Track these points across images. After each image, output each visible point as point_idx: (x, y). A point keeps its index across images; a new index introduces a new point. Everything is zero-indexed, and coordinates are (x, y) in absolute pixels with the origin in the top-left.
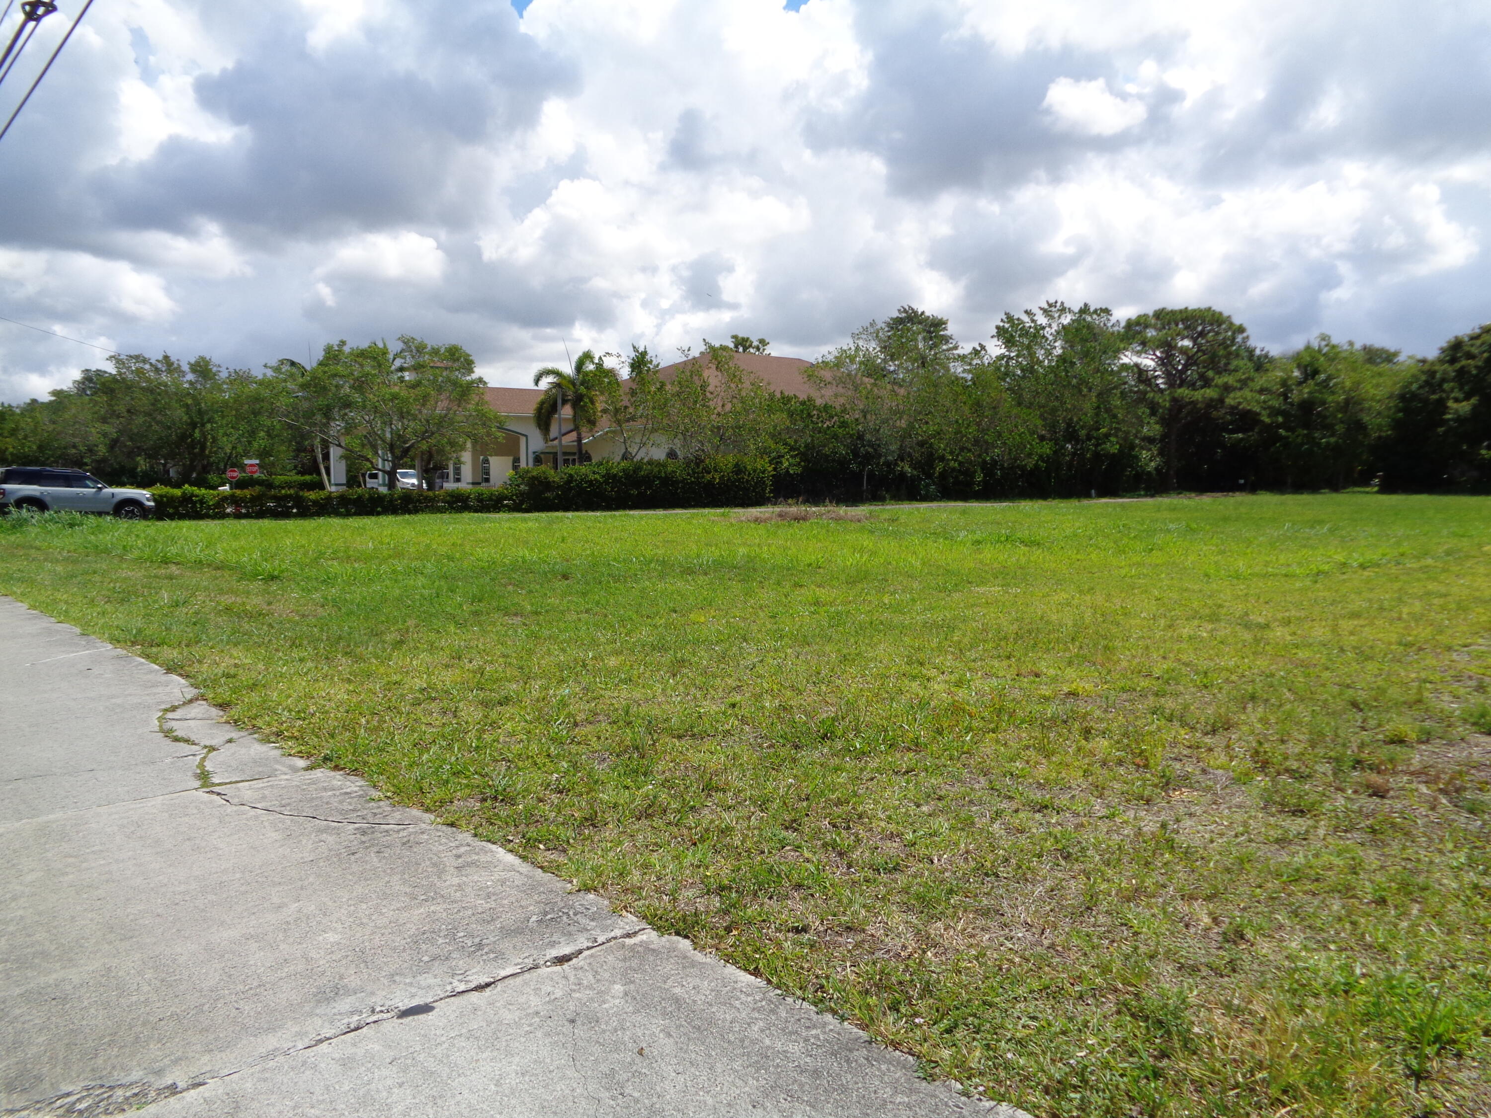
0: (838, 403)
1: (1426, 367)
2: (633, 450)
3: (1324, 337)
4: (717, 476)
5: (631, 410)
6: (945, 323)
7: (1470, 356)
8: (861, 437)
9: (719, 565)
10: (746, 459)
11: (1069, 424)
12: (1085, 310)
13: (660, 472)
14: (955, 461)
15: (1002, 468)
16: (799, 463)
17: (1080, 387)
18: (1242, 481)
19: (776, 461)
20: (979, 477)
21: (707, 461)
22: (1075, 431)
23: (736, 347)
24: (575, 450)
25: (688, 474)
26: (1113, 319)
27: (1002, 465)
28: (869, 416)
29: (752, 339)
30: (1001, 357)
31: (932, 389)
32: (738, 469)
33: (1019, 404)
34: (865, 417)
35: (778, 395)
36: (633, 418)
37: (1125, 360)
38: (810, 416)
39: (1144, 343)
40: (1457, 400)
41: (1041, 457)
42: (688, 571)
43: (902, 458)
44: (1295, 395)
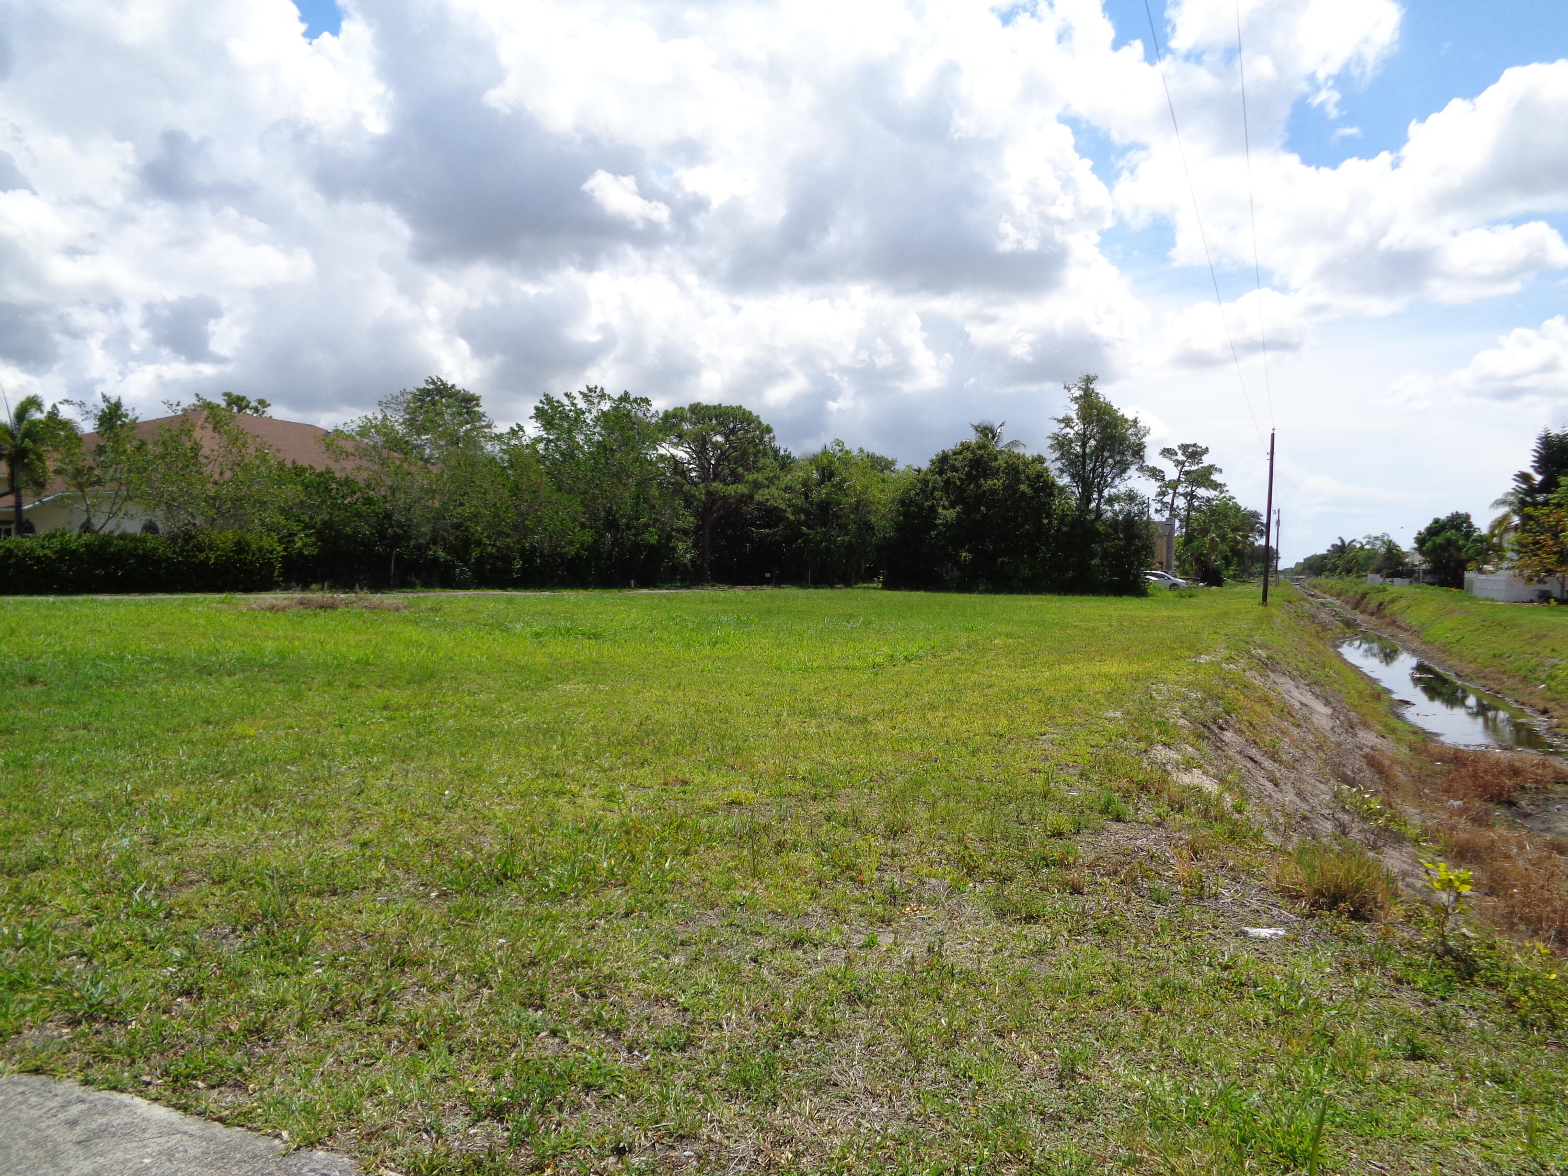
0: (361, 478)
1: (922, 476)
2: (97, 522)
3: (839, 443)
4: (212, 556)
5: (96, 472)
6: (477, 399)
7: (954, 469)
8: (388, 516)
9: (244, 664)
10: (249, 537)
11: (609, 512)
12: (625, 398)
13: (136, 548)
14: (493, 546)
15: (542, 556)
16: (315, 544)
17: (620, 475)
18: (768, 575)
19: (287, 540)
20: (518, 564)
21: (200, 538)
22: (615, 520)
23: (229, 404)
24: (12, 518)
25: (174, 552)
26: (653, 409)
27: (541, 552)
28: (397, 495)
29: (249, 398)
30: (539, 440)
31: (469, 469)
32: (241, 547)
33: (559, 489)
34: (393, 494)
35: (290, 465)
36: (99, 482)
37: (661, 451)
38: (327, 490)
39: (680, 436)
40: (944, 508)
41: (582, 544)
42: (205, 671)
43: (434, 541)
44: (814, 495)
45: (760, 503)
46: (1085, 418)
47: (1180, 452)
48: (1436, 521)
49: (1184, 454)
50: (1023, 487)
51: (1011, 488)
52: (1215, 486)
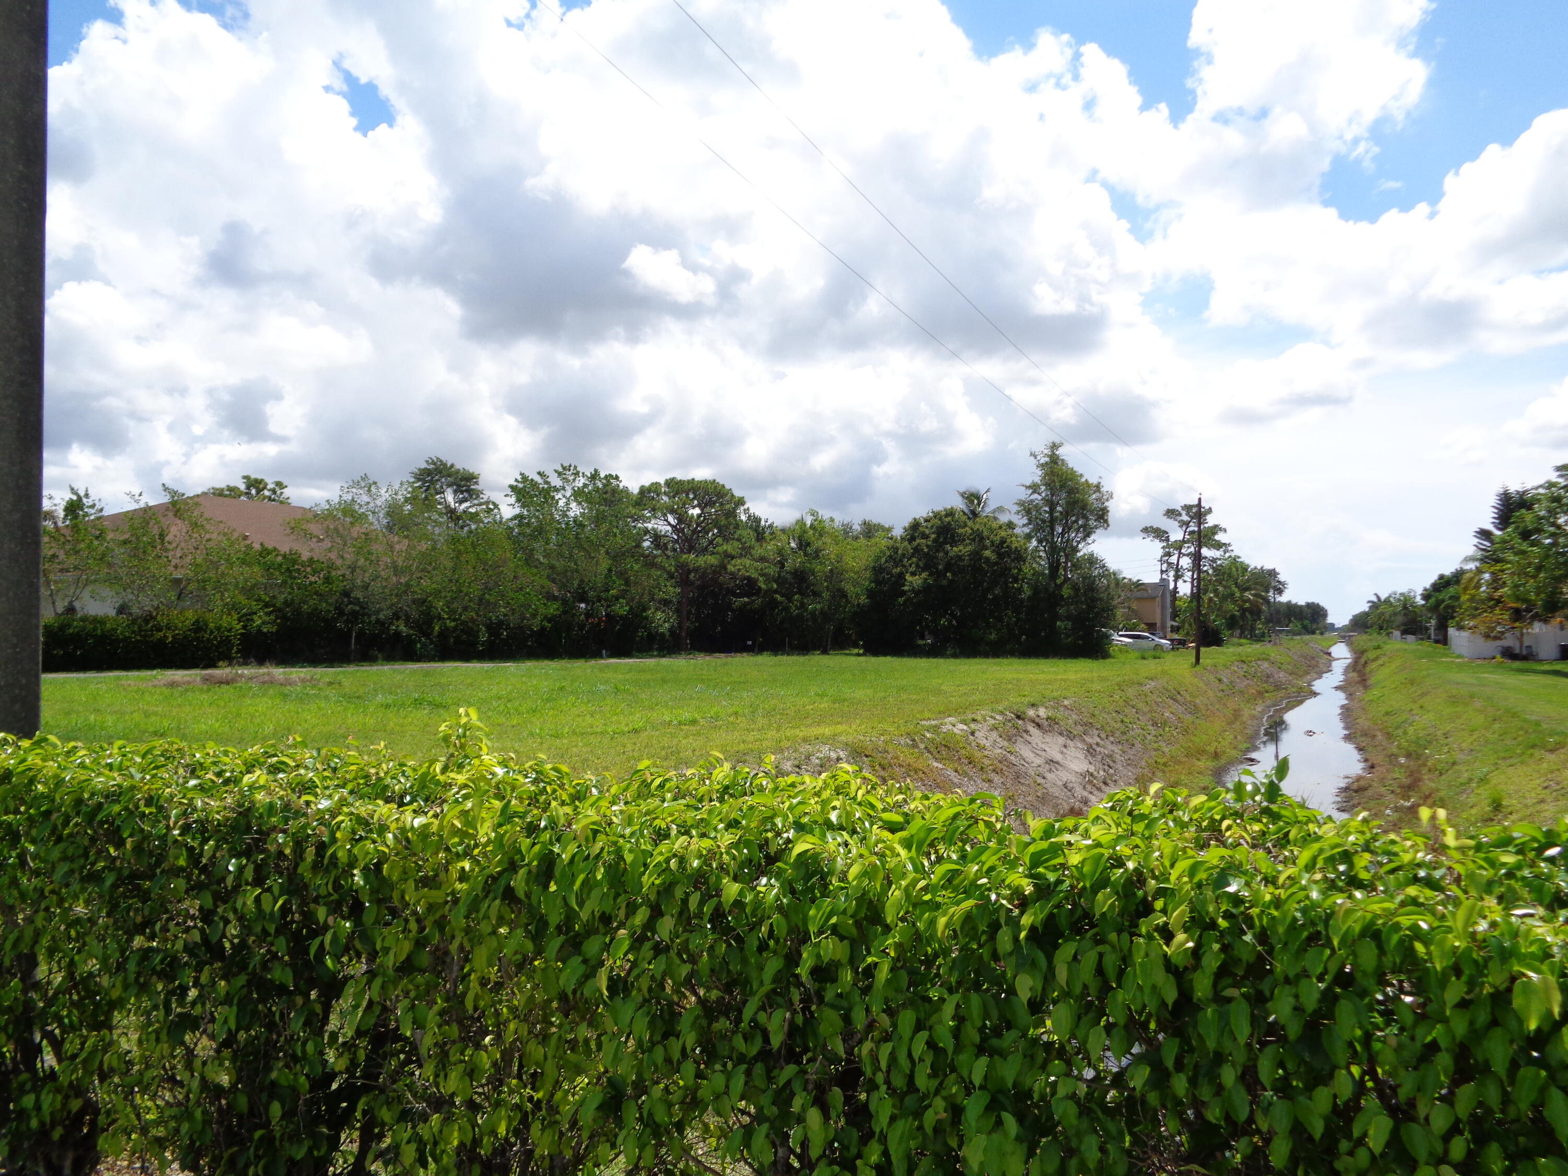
0: (325, 558)
4: (170, 634)
6: (477, 477)
7: (923, 536)
8: (346, 594)
10: (209, 616)
11: (579, 585)
12: (595, 476)
13: (95, 629)
15: (509, 628)
16: (275, 621)
18: (750, 643)
19: (246, 618)
20: (484, 637)
21: (159, 618)
22: (585, 592)
23: (248, 488)
25: (132, 632)
26: (623, 486)
27: (508, 625)
28: (357, 572)
29: (267, 480)
30: (514, 517)
32: (199, 627)
34: (353, 573)
35: (257, 547)
38: (290, 570)
39: (654, 511)
40: (912, 574)
41: (546, 618)
43: (396, 616)
44: (788, 566)
45: (732, 573)
46: (1049, 485)
47: (1184, 513)
48: (1441, 577)
49: (1188, 514)
50: (987, 553)
51: (976, 556)
52: (1219, 545)
